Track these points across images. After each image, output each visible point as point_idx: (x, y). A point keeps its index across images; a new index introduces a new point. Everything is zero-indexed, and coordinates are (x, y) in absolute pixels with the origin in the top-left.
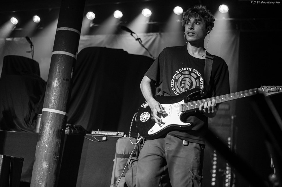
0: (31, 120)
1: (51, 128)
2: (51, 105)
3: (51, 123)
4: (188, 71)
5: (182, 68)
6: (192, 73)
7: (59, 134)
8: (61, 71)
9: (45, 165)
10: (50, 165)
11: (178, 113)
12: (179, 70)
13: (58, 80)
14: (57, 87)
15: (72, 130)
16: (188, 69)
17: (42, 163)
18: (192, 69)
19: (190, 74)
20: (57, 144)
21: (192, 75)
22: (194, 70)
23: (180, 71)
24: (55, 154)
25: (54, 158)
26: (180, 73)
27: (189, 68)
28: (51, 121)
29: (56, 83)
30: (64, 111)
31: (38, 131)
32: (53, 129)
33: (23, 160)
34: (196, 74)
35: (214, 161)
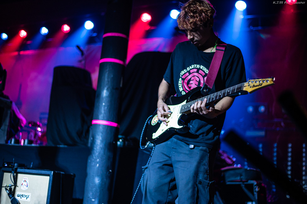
0: (84, 134)
1: (102, 141)
2: (101, 116)
3: (101, 136)
4: (196, 68)
5: (190, 67)
6: (200, 70)
7: (111, 146)
8: (109, 80)
9: (97, 181)
10: (102, 180)
11: (178, 114)
12: (187, 68)
13: (107, 89)
14: (106, 97)
15: (126, 143)
16: (196, 66)
17: (94, 178)
18: (200, 66)
19: (198, 72)
20: (109, 158)
21: (199, 72)
22: (202, 67)
23: (188, 70)
24: (108, 169)
25: (107, 172)
26: (188, 71)
27: (198, 65)
28: (102, 133)
29: (105, 93)
30: (116, 122)
31: (89, 145)
32: (104, 142)
33: (74, 176)
34: (204, 71)
35: (288, 170)
